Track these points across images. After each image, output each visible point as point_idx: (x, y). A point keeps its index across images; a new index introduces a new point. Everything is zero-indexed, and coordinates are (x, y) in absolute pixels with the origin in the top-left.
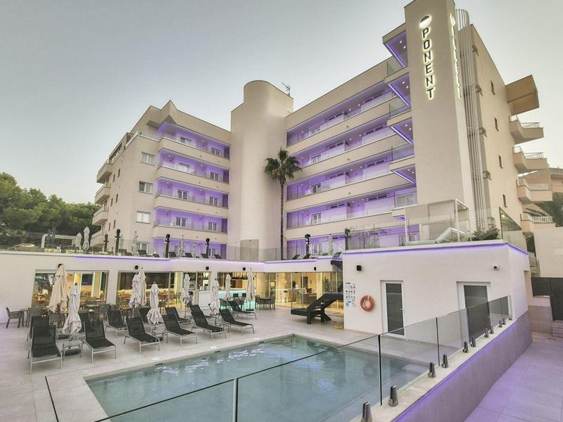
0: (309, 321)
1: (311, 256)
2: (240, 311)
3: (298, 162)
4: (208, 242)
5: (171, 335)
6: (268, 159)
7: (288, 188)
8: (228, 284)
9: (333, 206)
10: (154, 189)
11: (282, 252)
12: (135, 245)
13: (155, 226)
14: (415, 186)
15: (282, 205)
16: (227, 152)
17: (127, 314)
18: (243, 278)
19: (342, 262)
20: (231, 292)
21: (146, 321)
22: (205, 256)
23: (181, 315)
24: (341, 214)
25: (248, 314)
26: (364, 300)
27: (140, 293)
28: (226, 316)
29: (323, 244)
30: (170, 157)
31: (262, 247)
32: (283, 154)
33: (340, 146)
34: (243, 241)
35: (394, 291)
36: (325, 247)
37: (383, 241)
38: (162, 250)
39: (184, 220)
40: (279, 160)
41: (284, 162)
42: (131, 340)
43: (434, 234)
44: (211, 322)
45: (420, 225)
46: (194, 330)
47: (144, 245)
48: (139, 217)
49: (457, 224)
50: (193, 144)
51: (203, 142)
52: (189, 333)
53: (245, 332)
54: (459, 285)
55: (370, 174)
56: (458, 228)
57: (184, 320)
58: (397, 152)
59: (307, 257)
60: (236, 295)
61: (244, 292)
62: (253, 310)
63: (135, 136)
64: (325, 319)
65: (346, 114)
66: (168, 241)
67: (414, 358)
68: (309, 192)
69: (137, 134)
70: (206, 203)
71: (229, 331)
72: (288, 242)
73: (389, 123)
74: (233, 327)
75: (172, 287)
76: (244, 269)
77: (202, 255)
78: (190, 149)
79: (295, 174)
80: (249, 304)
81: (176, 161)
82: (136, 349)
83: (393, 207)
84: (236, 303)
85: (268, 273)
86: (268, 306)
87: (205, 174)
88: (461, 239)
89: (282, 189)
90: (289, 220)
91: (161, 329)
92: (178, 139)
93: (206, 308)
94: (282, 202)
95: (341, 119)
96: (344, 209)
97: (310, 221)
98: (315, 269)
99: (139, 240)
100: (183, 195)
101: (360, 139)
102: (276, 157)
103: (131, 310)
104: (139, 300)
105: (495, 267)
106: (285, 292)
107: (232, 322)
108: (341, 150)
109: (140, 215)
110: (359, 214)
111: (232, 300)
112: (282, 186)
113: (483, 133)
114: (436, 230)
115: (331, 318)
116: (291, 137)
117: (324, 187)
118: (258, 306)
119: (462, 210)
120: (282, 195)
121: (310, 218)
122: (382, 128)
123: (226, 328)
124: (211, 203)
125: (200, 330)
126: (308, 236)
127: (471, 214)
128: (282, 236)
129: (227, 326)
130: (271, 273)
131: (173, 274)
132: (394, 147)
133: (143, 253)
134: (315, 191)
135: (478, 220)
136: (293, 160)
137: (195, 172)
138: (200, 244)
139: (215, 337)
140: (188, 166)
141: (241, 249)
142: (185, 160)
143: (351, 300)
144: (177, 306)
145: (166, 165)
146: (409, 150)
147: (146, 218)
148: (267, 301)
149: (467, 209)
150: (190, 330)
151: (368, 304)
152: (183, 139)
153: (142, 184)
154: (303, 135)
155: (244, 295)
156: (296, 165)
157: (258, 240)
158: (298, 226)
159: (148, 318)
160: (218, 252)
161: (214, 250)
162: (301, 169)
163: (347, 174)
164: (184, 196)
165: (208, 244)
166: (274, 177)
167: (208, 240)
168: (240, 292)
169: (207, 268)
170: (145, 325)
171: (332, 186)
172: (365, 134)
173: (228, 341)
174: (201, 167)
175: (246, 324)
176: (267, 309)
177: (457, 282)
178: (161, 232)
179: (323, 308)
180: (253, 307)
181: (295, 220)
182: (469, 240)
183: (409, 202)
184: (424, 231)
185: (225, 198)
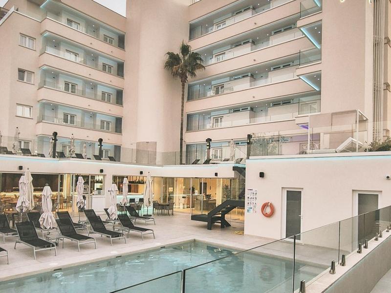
0: (210, 227)
1: (211, 162)
2: (137, 216)
3: (201, 59)
4: (101, 143)
5: (67, 240)
6: (168, 53)
7: (190, 87)
8: (125, 188)
9: (236, 110)
10: (37, 78)
11: (181, 156)
12: (17, 144)
13: (38, 122)
14: (319, 93)
15: (183, 106)
16: (121, 42)
17: (13, 219)
18: (139, 182)
19: (245, 168)
20: (128, 196)
21: (39, 226)
22: (98, 158)
23: (75, 220)
24: (243, 118)
25: (147, 220)
26: (264, 206)
27: (27, 196)
28: (125, 221)
29: (224, 149)
30: (55, 42)
31: (160, 149)
32: (185, 49)
33: (247, 45)
34: (140, 143)
35: (294, 198)
36: (227, 152)
37: (285, 148)
38: (48, 150)
39: (72, 117)
40: (181, 55)
41: (186, 58)
42: (23, 245)
43: (334, 144)
44: (109, 227)
45: (322, 135)
46: (90, 235)
47: (27, 143)
48: (20, 111)
49: (356, 134)
50: (82, 29)
51: (94, 27)
52: (87, 238)
53: (145, 238)
54: (354, 193)
55: (275, 77)
56: (357, 139)
57: (79, 225)
58: (305, 56)
59: (207, 162)
60: (132, 200)
61: (141, 197)
62: (151, 216)
63: (10, 12)
64: (225, 225)
65: (254, 9)
66: (55, 140)
67: (309, 260)
68: (211, 93)
69: (12, 9)
70: (98, 98)
71: (128, 236)
72: (188, 146)
73: (299, 23)
74: (132, 232)
75: (61, 190)
76: (141, 173)
77: (95, 156)
78: (78, 34)
79: (198, 72)
80: (147, 209)
81: (62, 47)
82: (30, 254)
83: (296, 114)
84: (133, 208)
85: (166, 178)
86: (166, 211)
87: (97, 65)
88: (359, 149)
89: (183, 88)
90: (189, 122)
91: (55, 235)
92: (64, 21)
93: (103, 213)
94: (183, 103)
95: (249, 14)
96: (247, 114)
97: (211, 125)
98: (216, 174)
99: (21, 137)
100: (70, 87)
101: (267, 39)
102: (177, 51)
103: (17, 214)
104: (27, 204)
105: (388, 177)
106: (183, 197)
107: (131, 227)
108: (246, 49)
109: (20, 108)
110: (261, 119)
111: (128, 205)
112: (183, 85)
113: (387, 43)
114: (337, 139)
115: (231, 224)
116: (193, 30)
117: (227, 89)
118: (156, 211)
119: (362, 120)
120: (183, 95)
121: (212, 121)
122: (291, 28)
123: (125, 233)
124: (103, 100)
125: (98, 235)
126: (209, 140)
127: (370, 125)
128: (182, 139)
129: (126, 231)
130: (169, 178)
131: (62, 177)
132: (301, 51)
133: (26, 152)
134: (217, 92)
135: (375, 132)
136: (195, 57)
137: (85, 62)
138: (91, 145)
139: (114, 243)
140: (76, 55)
141: (138, 151)
142: (73, 47)
143: (252, 206)
144: (70, 211)
145: (50, 50)
146: (317, 55)
147: (26, 112)
148: (165, 206)
149: (367, 120)
150: (87, 235)
151: (268, 210)
152: (70, 21)
153: (21, 72)
154: (207, 28)
155: (141, 200)
156: (198, 62)
157: (156, 142)
158: (199, 129)
159: (41, 223)
160: (111, 154)
161: (107, 151)
162: (204, 67)
163: (252, 76)
164: (72, 88)
165: (101, 145)
166: (175, 74)
167: (101, 140)
168: (137, 197)
169: (102, 171)
170: (38, 230)
171: (236, 88)
172: (273, 33)
173: (129, 247)
174: (92, 57)
175: (146, 230)
176: (165, 215)
177: (353, 190)
178: (46, 129)
179: (223, 214)
180: (150, 213)
181: (195, 123)
182: (365, 150)
183: (312, 110)
184: (325, 140)
185: (119, 94)
